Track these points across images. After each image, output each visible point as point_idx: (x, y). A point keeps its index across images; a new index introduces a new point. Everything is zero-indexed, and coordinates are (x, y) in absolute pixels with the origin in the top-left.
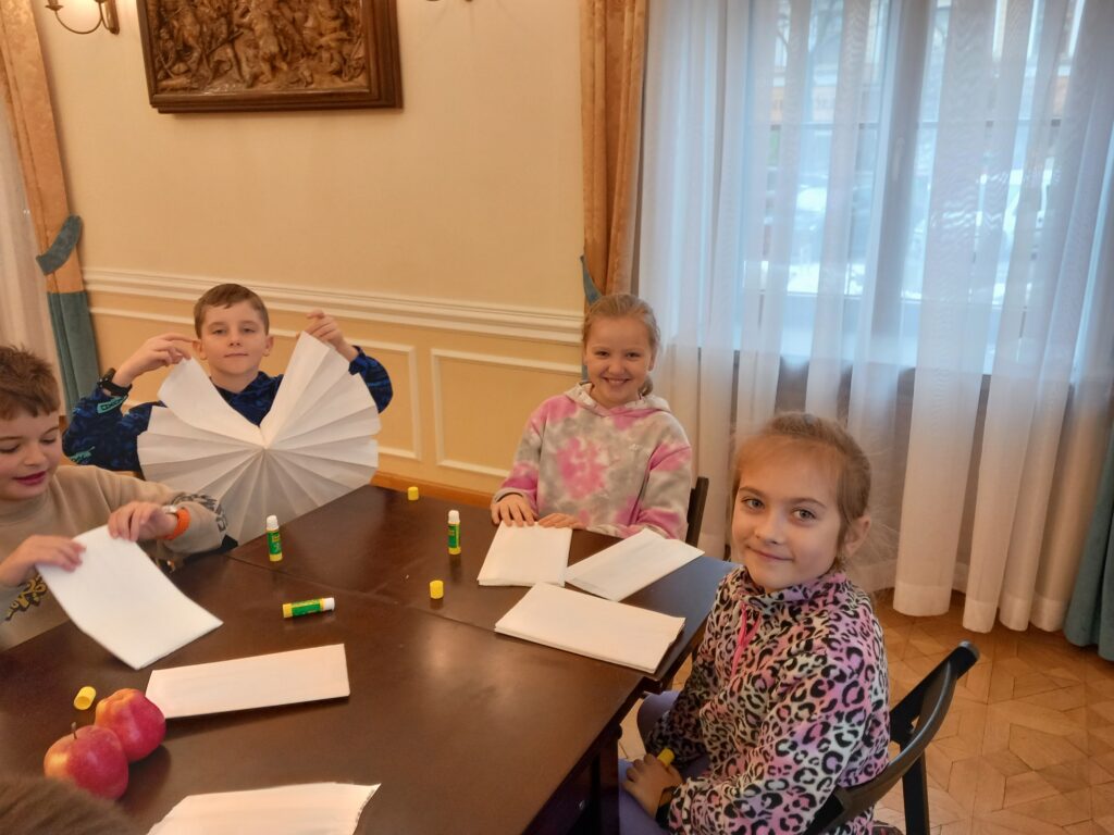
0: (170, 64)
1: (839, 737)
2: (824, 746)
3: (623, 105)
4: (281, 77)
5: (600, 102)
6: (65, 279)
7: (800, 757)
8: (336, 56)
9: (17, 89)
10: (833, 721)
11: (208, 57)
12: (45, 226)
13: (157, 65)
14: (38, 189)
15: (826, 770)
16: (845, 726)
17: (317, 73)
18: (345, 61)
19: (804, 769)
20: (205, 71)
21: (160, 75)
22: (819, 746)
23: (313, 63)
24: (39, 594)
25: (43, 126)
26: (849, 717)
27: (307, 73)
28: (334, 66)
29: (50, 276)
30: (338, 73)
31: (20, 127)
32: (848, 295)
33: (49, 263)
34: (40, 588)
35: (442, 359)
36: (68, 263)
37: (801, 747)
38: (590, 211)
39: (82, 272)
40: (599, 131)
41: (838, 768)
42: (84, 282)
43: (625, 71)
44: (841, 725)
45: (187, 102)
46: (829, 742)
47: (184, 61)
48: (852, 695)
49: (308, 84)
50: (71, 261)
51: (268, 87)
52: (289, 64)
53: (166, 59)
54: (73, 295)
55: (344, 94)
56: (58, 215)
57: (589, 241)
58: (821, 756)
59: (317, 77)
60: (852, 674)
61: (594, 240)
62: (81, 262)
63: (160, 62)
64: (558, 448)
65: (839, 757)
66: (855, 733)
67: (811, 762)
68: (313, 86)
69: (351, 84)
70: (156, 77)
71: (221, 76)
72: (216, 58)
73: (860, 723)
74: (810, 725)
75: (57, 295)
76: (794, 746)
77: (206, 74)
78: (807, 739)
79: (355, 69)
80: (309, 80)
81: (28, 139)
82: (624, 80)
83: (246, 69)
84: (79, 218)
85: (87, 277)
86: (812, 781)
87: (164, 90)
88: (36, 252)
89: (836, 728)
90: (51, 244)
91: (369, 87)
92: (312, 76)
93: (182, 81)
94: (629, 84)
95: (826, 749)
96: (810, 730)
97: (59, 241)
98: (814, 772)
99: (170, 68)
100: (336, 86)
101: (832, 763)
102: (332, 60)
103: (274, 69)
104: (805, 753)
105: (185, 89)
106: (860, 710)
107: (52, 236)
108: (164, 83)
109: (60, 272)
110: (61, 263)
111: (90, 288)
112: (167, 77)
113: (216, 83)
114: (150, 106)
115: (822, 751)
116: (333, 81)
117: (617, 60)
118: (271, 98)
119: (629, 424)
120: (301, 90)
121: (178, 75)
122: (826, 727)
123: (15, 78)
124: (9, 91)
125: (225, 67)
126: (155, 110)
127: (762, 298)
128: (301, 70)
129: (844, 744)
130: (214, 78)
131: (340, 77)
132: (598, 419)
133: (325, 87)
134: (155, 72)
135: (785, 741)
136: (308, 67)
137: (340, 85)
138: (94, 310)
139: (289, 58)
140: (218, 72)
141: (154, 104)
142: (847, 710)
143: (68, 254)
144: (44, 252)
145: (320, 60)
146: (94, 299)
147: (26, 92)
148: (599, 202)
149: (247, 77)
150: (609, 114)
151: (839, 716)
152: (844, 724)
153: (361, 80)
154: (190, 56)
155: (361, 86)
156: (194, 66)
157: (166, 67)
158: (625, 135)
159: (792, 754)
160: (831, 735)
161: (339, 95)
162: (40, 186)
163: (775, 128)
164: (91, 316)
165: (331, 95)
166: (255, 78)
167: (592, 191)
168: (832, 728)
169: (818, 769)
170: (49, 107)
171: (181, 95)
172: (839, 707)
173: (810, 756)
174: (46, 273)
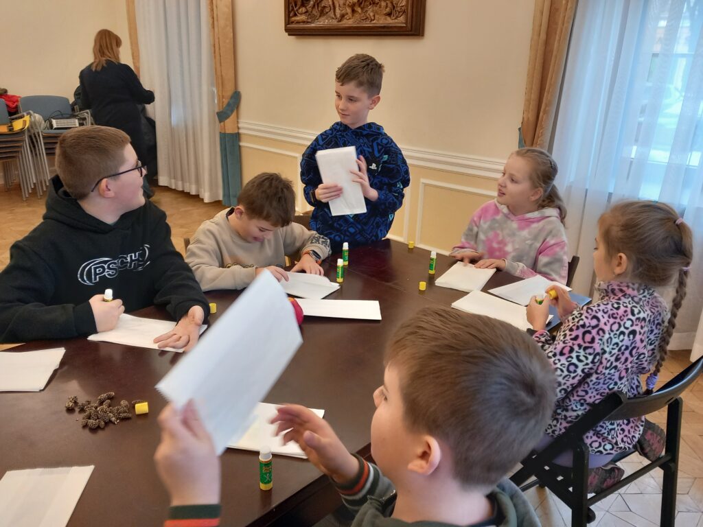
0: (297, 7)
1: (578, 357)
2: (570, 359)
3: (557, 38)
4: (357, 15)
5: (543, 36)
6: (229, 125)
7: (557, 361)
8: (390, 5)
9: (217, 20)
10: (576, 348)
11: (318, 4)
12: (223, 96)
13: (291, 8)
14: (222, 76)
15: (568, 370)
16: (582, 353)
17: (378, 14)
18: (394, 7)
19: (557, 368)
20: (315, 12)
21: (292, 14)
22: (567, 359)
23: (376, 8)
25: (228, 41)
26: (585, 348)
27: (372, 14)
28: (388, 10)
29: (222, 124)
30: (389, 14)
31: (217, 40)
32: (688, 165)
33: (222, 116)
35: (426, 185)
36: (231, 117)
37: (558, 357)
38: (528, 101)
39: (238, 122)
40: (540, 53)
41: (575, 371)
42: (239, 128)
43: (561, 16)
44: (580, 351)
45: (304, 29)
46: (572, 358)
47: (306, 7)
48: (588, 337)
49: (371, 20)
50: (234, 115)
51: (348, 22)
52: (362, 9)
53: (296, 6)
54: (232, 134)
55: (391, 27)
56: (229, 91)
57: (525, 119)
58: (567, 364)
59: (377, 16)
60: (589, 327)
61: (528, 118)
62: (238, 117)
63: (292, 7)
64: (487, 237)
65: (576, 366)
66: (587, 358)
67: (561, 365)
68: (374, 22)
69: (396, 21)
70: (289, 15)
71: (324, 15)
72: (323, 5)
73: (590, 354)
74: (564, 345)
75: (225, 134)
76: (555, 355)
77: (316, 14)
78: (562, 354)
79: (399, 12)
80: (373, 18)
81: (220, 49)
82: (560, 23)
83: (338, 12)
84: (239, 92)
85: (240, 125)
86: (561, 375)
87: (292, 22)
88: (217, 110)
89: (577, 352)
90: (224, 106)
91: (406, 23)
92: (374, 16)
93: (303, 17)
94: (563, 25)
95: (570, 361)
96: (563, 348)
97: (228, 104)
98: (562, 371)
99: (297, 10)
100: (387, 22)
101: (572, 368)
102: (387, 7)
103: (353, 11)
104: (559, 360)
105: (304, 22)
106: (591, 347)
107: (226, 101)
108: (293, 19)
109: (228, 121)
110: (228, 117)
111: (241, 131)
112: (295, 15)
113: (320, 19)
114: (284, 31)
115: (568, 361)
116: (386, 19)
117: (557, 10)
118: (350, 28)
119: (528, 226)
120: (367, 24)
121: (301, 14)
122: (572, 350)
123: (217, 15)
124: (213, 22)
125: (327, 10)
126: (287, 34)
127: (631, 162)
128: (369, 12)
129: (580, 361)
130: (320, 16)
131: (390, 17)
132: (509, 222)
133: (381, 22)
134: (289, 12)
135: (551, 352)
136: (373, 11)
137: (389, 21)
138: (242, 144)
139: (362, 6)
140: (322, 13)
141: (287, 30)
142: (584, 345)
143: (232, 111)
144: (221, 110)
145: (380, 7)
146: (243, 137)
147: (222, 22)
148: (534, 96)
149: (338, 16)
150: (547, 43)
151: (580, 346)
152: (581, 351)
153: (402, 19)
154: (309, 4)
155: (402, 23)
156: (310, 9)
157: (295, 9)
158: (556, 57)
159: (553, 359)
160: (574, 355)
161: (388, 27)
162: (222, 74)
163: (655, 55)
164: (240, 146)
165: (384, 27)
166: (343, 16)
167: (532, 88)
168: (575, 352)
169: (565, 370)
170: (231, 30)
171: (301, 26)
172: (580, 341)
173: (562, 362)
174: (220, 121)
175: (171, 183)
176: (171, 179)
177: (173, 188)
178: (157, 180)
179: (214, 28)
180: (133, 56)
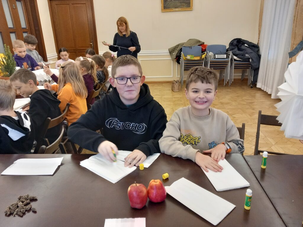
12: (294, 43)
14: (295, 32)
24: (198, 143)
29: (290, 59)
31: (297, 14)
33: (292, 54)
34: (198, 141)
56: (298, 41)
88: (289, 51)
90: (294, 49)
97: (296, 48)
107: (295, 46)
109: (293, 57)
110: (294, 55)
143: (298, 52)
144: (291, 51)
162: (296, 31)
174: (290, 57)
175: (262, 87)
176: (262, 85)
177: (263, 89)
178: (256, 84)
179: (297, 6)
180: (259, 25)
